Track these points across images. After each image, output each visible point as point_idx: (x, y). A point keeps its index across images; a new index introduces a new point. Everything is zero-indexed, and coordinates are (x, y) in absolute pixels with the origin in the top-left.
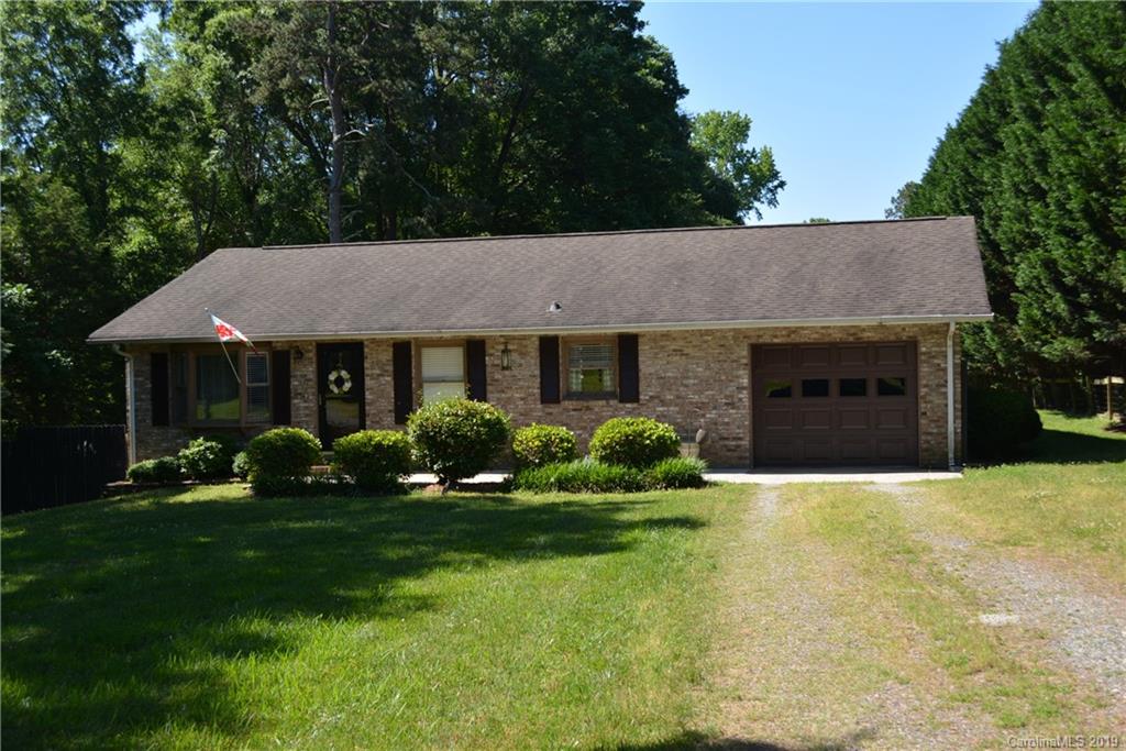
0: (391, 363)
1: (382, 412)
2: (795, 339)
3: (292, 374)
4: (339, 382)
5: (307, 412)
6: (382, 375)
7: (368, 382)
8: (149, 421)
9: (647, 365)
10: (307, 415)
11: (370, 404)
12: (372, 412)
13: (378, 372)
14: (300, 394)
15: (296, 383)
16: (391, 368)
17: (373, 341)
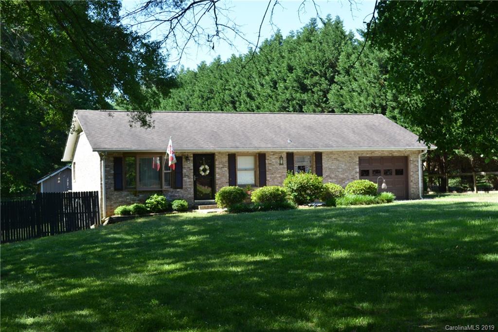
0: (227, 162)
1: (222, 183)
2: (373, 155)
3: (183, 167)
4: (204, 170)
5: (190, 183)
6: (223, 167)
7: (217, 170)
8: (112, 189)
9: (325, 164)
10: (190, 185)
11: (218, 180)
12: (219, 183)
13: (222, 166)
14: (187, 175)
15: (185, 171)
16: (227, 164)
17: (219, 153)
